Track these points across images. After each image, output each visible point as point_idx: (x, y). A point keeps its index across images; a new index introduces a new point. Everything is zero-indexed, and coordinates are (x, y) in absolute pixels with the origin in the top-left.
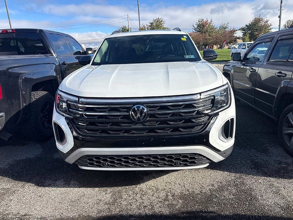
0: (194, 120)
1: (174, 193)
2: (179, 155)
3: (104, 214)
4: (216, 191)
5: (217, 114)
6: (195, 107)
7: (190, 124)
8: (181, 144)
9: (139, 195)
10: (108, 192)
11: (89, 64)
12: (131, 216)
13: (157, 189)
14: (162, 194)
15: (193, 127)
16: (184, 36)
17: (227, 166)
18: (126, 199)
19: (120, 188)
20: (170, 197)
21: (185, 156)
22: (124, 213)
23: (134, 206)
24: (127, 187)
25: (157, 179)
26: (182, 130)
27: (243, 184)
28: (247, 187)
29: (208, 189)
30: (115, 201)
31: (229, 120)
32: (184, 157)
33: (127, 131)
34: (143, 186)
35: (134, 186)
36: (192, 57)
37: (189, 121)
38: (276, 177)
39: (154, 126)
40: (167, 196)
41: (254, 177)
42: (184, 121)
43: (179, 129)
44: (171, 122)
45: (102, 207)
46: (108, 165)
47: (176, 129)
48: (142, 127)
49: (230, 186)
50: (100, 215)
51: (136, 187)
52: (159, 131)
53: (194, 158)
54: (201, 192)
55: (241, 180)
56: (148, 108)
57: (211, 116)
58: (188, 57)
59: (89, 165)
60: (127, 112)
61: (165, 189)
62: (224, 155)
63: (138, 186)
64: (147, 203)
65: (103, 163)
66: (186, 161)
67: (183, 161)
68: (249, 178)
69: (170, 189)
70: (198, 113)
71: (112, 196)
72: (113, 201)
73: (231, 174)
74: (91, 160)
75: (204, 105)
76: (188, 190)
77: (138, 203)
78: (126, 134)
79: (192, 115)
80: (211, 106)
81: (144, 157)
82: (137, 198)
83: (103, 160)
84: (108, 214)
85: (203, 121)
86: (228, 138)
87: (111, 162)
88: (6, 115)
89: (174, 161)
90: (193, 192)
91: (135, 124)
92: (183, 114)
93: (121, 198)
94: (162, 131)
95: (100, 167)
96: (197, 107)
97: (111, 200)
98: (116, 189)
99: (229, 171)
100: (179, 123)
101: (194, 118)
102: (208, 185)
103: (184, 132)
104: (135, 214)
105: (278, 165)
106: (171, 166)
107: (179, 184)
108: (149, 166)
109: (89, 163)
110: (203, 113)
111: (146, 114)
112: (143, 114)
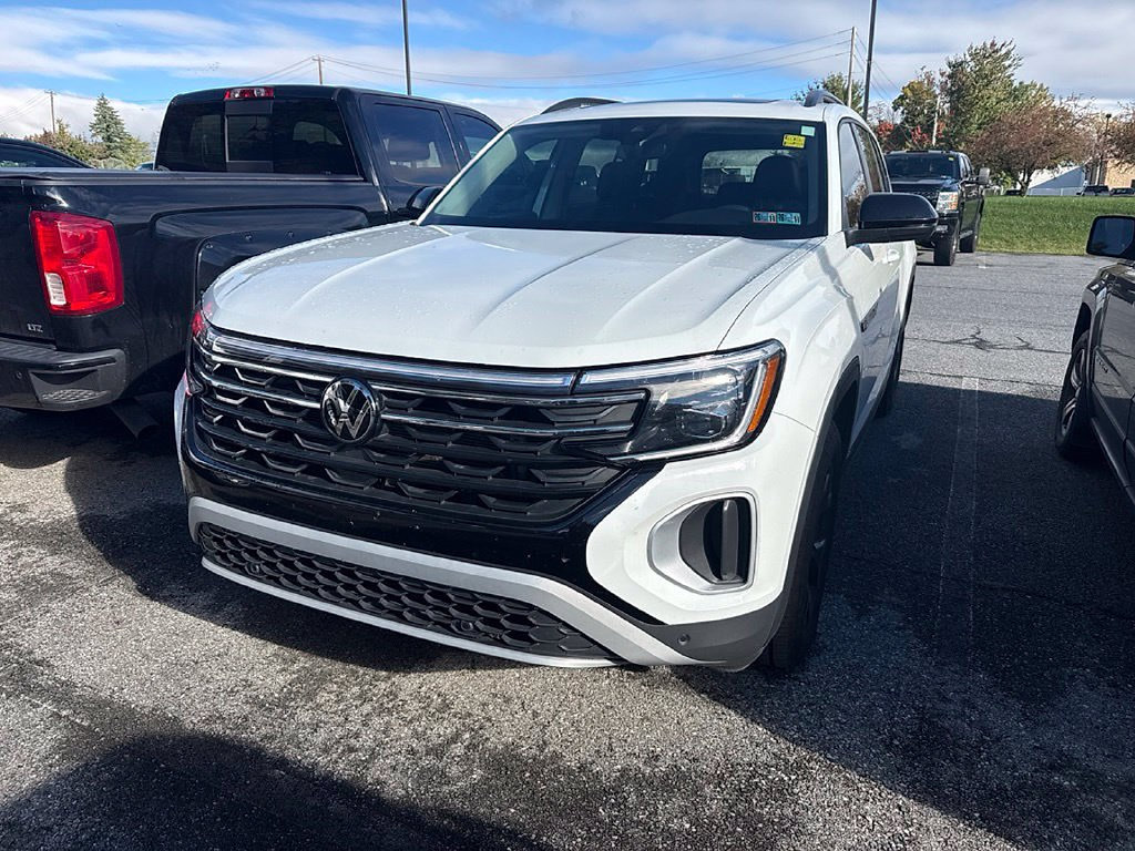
0: (539, 474)
1: (487, 739)
2: (469, 596)
3: (218, 728)
4: (641, 782)
5: (657, 466)
6: (551, 424)
7: (521, 485)
8: (474, 554)
9: (367, 708)
10: (295, 667)
11: (417, 218)
12: (282, 763)
13: (446, 706)
14: (444, 729)
15: (530, 499)
16: (803, 128)
17: (788, 705)
18: (319, 706)
19: (339, 665)
20: (458, 749)
21: (491, 603)
22: (272, 747)
23: (321, 736)
24: (361, 671)
26: (492, 500)
27: (781, 792)
28: (788, 812)
29: (619, 767)
30: (282, 703)
31: (721, 503)
32: (485, 605)
33: (316, 469)
34: (410, 683)
35: (384, 673)
36: (793, 218)
37: (524, 470)
38: (965, 816)
39: (399, 469)
40: (455, 738)
41: (860, 785)
42: (501, 468)
43: (481, 495)
44: (457, 466)
45: (234, 708)
46: (262, 572)
47: (468, 496)
48: (361, 461)
49: (720, 783)
50: (205, 729)
51: (389, 678)
52: (410, 488)
53: (523, 620)
54: (582, 768)
55: (786, 778)
56: (385, 398)
57: (622, 468)
58: (769, 217)
59: (218, 558)
60: (319, 399)
61: (470, 715)
62: (683, 643)
63: (396, 678)
64: (367, 740)
65: (250, 563)
66: (495, 623)
67: (487, 621)
68: (834, 782)
69: (489, 720)
70: (558, 449)
71: (290, 684)
72: (279, 699)
73: (772, 743)
74: (220, 542)
75: (595, 421)
76: (544, 742)
77: (340, 732)
78: (310, 478)
79: (536, 453)
80: (625, 432)
81: (359, 575)
82: (355, 715)
83: (247, 551)
84: (228, 731)
85: (583, 483)
86: (720, 578)
87: (267, 564)
88: (132, 357)
89: (454, 612)
90: (556, 756)
91: (342, 448)
92: (504, 442)
93: (310, 696)
94: (422, 491)
95: (245, 574)
96: (556, 425)
97: (276, 695)
98: (325, 665)
99: (777, 726)
100: (483, 472)
101: (542, 466)
102: (637, 751)
103: (495, 510)
104: (300, 761)
105: (1036, 771)
106: (446, 629)
107: (535, 714)
108: (377, 609)
109: (219, 553)
110: (582, 453)
111: (368, 415)
112: (360, 419)
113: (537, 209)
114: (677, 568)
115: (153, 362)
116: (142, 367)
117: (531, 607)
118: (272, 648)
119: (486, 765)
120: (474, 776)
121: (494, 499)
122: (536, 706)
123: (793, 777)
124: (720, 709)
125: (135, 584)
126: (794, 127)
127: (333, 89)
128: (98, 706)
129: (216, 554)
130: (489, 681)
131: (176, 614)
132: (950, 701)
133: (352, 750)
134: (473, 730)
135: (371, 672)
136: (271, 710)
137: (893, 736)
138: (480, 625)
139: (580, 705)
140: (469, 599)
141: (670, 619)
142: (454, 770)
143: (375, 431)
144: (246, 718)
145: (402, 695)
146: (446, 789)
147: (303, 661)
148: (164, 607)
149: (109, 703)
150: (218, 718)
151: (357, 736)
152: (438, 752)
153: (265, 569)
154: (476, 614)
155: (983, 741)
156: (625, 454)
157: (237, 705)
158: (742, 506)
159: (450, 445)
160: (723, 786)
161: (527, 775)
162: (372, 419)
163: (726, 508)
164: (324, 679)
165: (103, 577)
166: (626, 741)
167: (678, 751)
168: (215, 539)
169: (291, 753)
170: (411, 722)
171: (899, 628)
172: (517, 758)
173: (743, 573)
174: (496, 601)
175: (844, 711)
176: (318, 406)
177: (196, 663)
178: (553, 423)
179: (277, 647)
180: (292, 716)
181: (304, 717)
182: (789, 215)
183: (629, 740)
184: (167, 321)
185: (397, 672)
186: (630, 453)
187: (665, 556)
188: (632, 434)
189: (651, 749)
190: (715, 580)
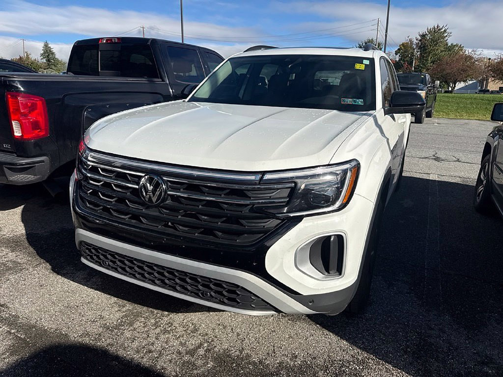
0: (243, 222)
1: (215, 347)
3: (86, 340)
4: (289, 369)
5: (300, 218)
7: (235, 227)
8: (211, 260)
9: (158, 330)
10: (124, 309)
11: (186, 98)
12: (117, 358)
13: (195, 330)
14: (192, 342)
15: (239, 234)
16: (364, 60)
17: (357, 330)
18: (135, 329)
19: (145, 308)
20: (201, 352)
21: (219, 284)
22: (112, 350)
23: (136, 344)
24: (156, 311)
25: (211, 313)
26: (220, 234)
29: (278, 361)
30: (117, 327)
31: (330, 237)
32: (216, 285)
34: (178, 318)
35: (166, 313)
37: (235, 220)
39: (176, 218)
40: (200, 346)
42: (225, 219)
43: (214, 231)
44: (203, 217)
45: (95, 329)
46: (109, 265)
47: (209, 231)
48: (157, 214)
49: (326, 370)
50: (80, 340)
51: (169, 315)
52: (181, 227)
53: (234, 292)
54: (261, 362)
55: (358, 368)
56: (169, 184)
57: (283, 220)
58: (349, 101)
59: (89, 257)
60: (138, 184)
61: (207, 334)
62: (310, 304)
63: (172, 315)
64: (158, 346)
65: (103, 261)
66: (220, 293)
67: (216, 292)
68: (381, 370)
69: (216, 337)
70: (252, 210)
71: (122, 318)
72: (116, 325)
73: (350, 350)
74: (90, 250)
75: (270, 197)
76: (242, 348)
77: (145, 343)
78: (133, 221)
79: (242, 212)
80: (285, 202)
81: (155, 268)
82: (153, 333)
83: (102, 255)
84: (91, 341)
85: (264, 226)
86: (329, 273)
87: (111, 261)
88: (52, 160)
89: (201, 287)
90: (248, 356)
91: (148, 208)
92: (226, 206)
93: (131, 324)
94: (186, 229)
95: (101, 265)
96: (252, 198)
97: (115, 323)
98: (139, 308)
99: (353, 341)
100: (216, 220)
101: (245, 218)
102: (286, 353)
103: (221, 239)
104: (125, 357)
105: (475, 365)
106: (197, 295)
107: (238, 335)
108: (164, 285)
109: (89, 255)
110: (263, 212)
111: (161, 193)
112: (158, 193)
113: (241, 95)
114: (308, 268)
115: (62, 163)
116: (57, 165)
117: (238, 286)
118: (114, 299)
119: (215, 360)
120: (209, 366)
121: (221, 234)
122: (238, 330)
123: (361, 367)
124: (326, 332)
125: (50, 267)
126: (360, 60)
127: (149, 39)
128: (29, 328)
129: (88, 256)
130: (216, 318)
131: (69, 282)
132: (433, 329)
133: (150, 351)
134: (208, 342)
135: (160, 312)
136: (112, 331)
137: (408, 347)
138: (213, 294)
139: (259, 330)
140: (207, 281)
141: (305, 293)
142: (199, 362)
143: (164, 200)
144: (100, 335)
145: (175, 324)
146: (195, 372)
147: (129, 306)
148: (63, 278)
149: (34, 327)
150: (87, 335)
151: (153, 344)
152: (192, 353)
153: (111, 264)
154: (212, 289)
155: (449, 349)
156: (284, 213)
157: (96, 328)
158: (340, 239)
159: (200, 207)
160: (328, 372)
161: (234, 365)
162: (163, 194)
163: (332, 239)
164: (138, 315)
165: (35, 263)
166: (281, 348)
167: (306, 353)
168: (87, 249)
169: (121, 353)
170: (179, 337)
171: (407, 293)
172: (229, 356)
173: (339, 270)
174: (221, 283)
175: (384, 334)
176: (137, 187)
177: (77, 307)
178: (250, 197)
179: (116, 299)
180: (122, 334)
181: (128, 334)
182: (358, 101)
183: (283, 348)
184: (69, 144)
185: (173, 312)
186: (287, 212)
187: (303, 262)
188: (288, 203)
189: (293, 352)
190: (326, 274)
